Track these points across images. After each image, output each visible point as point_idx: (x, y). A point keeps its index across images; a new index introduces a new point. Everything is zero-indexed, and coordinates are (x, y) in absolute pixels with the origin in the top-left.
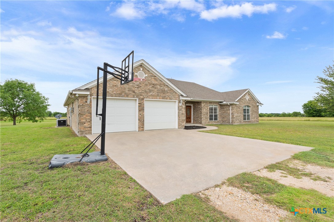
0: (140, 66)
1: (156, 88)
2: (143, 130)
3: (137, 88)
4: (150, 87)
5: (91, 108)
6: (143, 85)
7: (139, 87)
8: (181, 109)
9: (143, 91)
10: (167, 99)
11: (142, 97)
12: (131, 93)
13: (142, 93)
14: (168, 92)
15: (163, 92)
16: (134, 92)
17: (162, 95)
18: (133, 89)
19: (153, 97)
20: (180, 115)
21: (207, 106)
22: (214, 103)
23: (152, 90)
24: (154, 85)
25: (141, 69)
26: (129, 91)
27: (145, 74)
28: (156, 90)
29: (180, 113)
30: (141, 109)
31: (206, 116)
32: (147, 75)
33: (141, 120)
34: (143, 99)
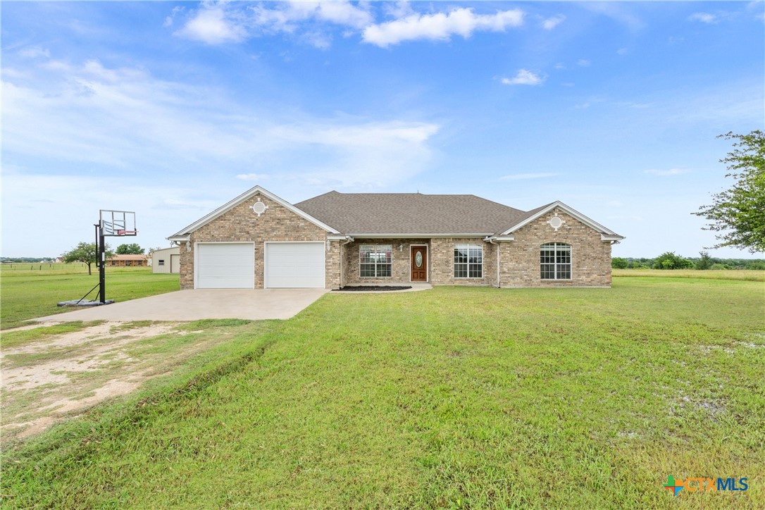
0: (257, 195)
1: (283, 224)
2: (262, 288)
3: (253, 227)
4: (273, 224)
5: (193, 256)
6: (261, 223)
7: (255, 225)
8: (332, 255)
9: (261, 230)
10: (302, 240)
11: (260, 239)
12: (243, 235)
13: (260, 233)
14: (305, 229)
15: (297, 229)
16: (248, 233)
17: (294, 234)
18: (247, 229)
19: (279, 239)
20: (329, 266)
21: (447, 247)
22: (469, 239)
23: (277, 228)
24: (279, 221)
25: (259, 199)
26: (240, 232)
27: (266, 205)
28: (283, 227)
29: (330, 262)
30: (259, 256)
31: (444, 267)
32: (267, 207)
33: (260, 275)
34: (261, 242)
